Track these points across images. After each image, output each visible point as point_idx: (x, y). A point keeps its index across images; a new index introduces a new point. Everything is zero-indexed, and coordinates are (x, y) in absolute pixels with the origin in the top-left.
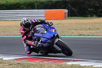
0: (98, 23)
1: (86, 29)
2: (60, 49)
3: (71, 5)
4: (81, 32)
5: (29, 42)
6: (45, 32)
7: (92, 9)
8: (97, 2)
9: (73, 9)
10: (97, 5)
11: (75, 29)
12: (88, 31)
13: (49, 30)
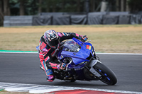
2: (99, 75)
5: (53, 65)
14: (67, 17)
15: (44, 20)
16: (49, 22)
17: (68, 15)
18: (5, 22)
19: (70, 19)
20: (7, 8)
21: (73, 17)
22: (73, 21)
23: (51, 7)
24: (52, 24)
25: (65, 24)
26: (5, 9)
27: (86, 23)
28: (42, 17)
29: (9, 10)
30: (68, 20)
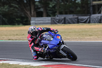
0: (24, 30)
1: (14, 35)
3: (2, 15)
4: (10, 37)
5: (36, 48)
6: (52, 39)
7: (19, 19)
8: (23, 13)
9: (4, 19)
10: (23, 16)
11: (6, 35)
12: (16, 37)
13: (55, 37)
14: (76, 18)
15: (59, 20)
16: (63, 21)
17: (76, 17)
18: (32, 22)
19: (78, 19)
20: (34, 12)
21: (80, 18)
22: (79, 21)
23: (66, 10)
24: (65, 23)
25: (74, 23)
26: (32, 12)
27: (89, 22)
28: (58, 18)
29: (35, 13)
30: (76, 20)
